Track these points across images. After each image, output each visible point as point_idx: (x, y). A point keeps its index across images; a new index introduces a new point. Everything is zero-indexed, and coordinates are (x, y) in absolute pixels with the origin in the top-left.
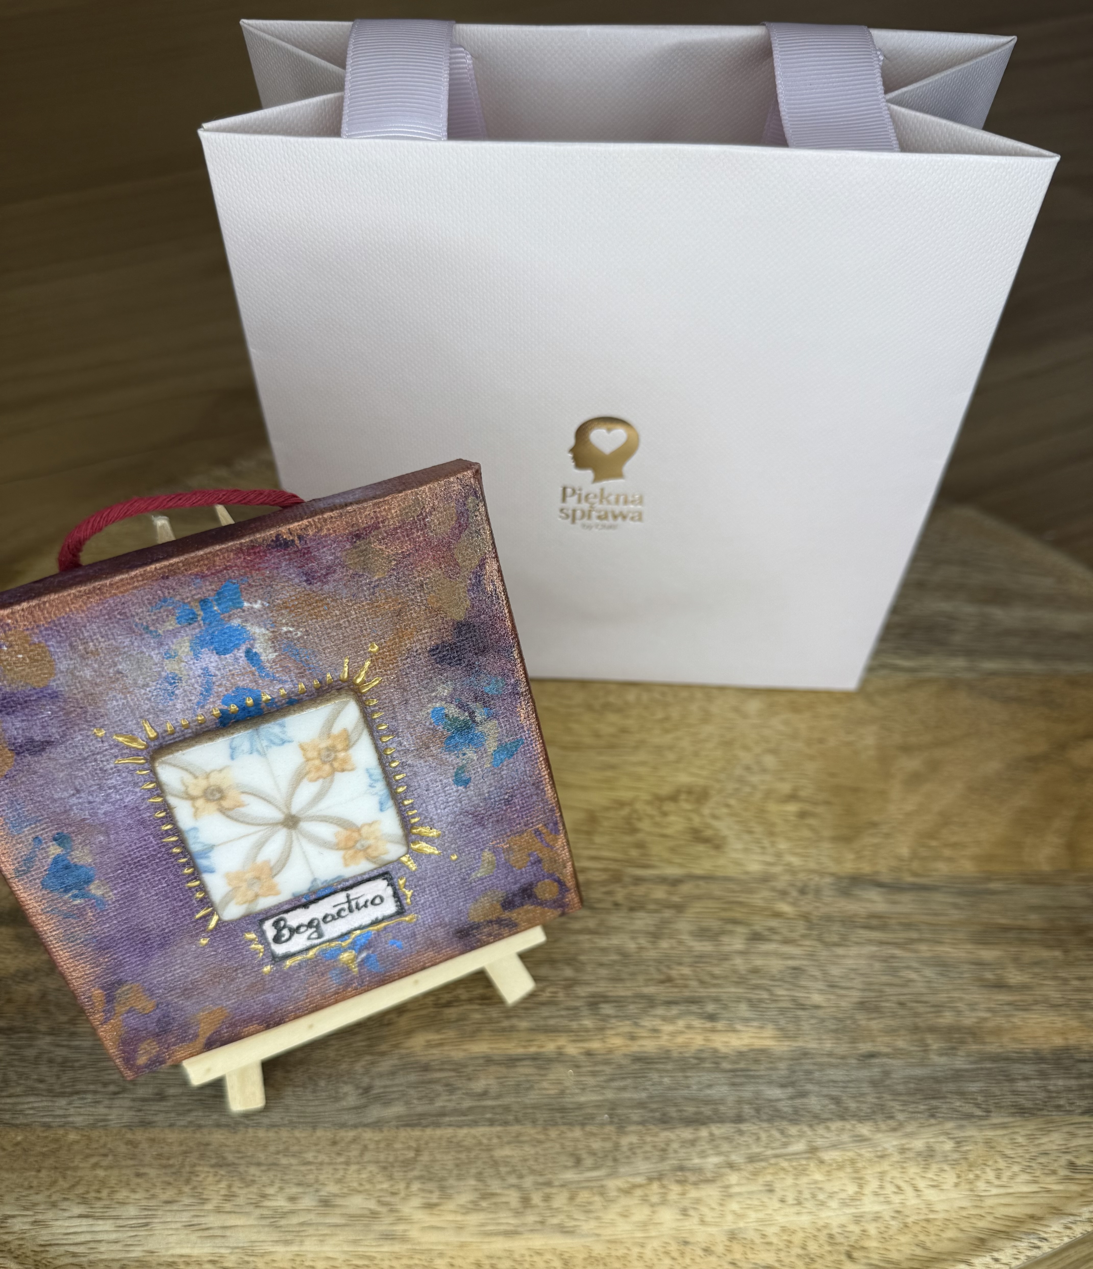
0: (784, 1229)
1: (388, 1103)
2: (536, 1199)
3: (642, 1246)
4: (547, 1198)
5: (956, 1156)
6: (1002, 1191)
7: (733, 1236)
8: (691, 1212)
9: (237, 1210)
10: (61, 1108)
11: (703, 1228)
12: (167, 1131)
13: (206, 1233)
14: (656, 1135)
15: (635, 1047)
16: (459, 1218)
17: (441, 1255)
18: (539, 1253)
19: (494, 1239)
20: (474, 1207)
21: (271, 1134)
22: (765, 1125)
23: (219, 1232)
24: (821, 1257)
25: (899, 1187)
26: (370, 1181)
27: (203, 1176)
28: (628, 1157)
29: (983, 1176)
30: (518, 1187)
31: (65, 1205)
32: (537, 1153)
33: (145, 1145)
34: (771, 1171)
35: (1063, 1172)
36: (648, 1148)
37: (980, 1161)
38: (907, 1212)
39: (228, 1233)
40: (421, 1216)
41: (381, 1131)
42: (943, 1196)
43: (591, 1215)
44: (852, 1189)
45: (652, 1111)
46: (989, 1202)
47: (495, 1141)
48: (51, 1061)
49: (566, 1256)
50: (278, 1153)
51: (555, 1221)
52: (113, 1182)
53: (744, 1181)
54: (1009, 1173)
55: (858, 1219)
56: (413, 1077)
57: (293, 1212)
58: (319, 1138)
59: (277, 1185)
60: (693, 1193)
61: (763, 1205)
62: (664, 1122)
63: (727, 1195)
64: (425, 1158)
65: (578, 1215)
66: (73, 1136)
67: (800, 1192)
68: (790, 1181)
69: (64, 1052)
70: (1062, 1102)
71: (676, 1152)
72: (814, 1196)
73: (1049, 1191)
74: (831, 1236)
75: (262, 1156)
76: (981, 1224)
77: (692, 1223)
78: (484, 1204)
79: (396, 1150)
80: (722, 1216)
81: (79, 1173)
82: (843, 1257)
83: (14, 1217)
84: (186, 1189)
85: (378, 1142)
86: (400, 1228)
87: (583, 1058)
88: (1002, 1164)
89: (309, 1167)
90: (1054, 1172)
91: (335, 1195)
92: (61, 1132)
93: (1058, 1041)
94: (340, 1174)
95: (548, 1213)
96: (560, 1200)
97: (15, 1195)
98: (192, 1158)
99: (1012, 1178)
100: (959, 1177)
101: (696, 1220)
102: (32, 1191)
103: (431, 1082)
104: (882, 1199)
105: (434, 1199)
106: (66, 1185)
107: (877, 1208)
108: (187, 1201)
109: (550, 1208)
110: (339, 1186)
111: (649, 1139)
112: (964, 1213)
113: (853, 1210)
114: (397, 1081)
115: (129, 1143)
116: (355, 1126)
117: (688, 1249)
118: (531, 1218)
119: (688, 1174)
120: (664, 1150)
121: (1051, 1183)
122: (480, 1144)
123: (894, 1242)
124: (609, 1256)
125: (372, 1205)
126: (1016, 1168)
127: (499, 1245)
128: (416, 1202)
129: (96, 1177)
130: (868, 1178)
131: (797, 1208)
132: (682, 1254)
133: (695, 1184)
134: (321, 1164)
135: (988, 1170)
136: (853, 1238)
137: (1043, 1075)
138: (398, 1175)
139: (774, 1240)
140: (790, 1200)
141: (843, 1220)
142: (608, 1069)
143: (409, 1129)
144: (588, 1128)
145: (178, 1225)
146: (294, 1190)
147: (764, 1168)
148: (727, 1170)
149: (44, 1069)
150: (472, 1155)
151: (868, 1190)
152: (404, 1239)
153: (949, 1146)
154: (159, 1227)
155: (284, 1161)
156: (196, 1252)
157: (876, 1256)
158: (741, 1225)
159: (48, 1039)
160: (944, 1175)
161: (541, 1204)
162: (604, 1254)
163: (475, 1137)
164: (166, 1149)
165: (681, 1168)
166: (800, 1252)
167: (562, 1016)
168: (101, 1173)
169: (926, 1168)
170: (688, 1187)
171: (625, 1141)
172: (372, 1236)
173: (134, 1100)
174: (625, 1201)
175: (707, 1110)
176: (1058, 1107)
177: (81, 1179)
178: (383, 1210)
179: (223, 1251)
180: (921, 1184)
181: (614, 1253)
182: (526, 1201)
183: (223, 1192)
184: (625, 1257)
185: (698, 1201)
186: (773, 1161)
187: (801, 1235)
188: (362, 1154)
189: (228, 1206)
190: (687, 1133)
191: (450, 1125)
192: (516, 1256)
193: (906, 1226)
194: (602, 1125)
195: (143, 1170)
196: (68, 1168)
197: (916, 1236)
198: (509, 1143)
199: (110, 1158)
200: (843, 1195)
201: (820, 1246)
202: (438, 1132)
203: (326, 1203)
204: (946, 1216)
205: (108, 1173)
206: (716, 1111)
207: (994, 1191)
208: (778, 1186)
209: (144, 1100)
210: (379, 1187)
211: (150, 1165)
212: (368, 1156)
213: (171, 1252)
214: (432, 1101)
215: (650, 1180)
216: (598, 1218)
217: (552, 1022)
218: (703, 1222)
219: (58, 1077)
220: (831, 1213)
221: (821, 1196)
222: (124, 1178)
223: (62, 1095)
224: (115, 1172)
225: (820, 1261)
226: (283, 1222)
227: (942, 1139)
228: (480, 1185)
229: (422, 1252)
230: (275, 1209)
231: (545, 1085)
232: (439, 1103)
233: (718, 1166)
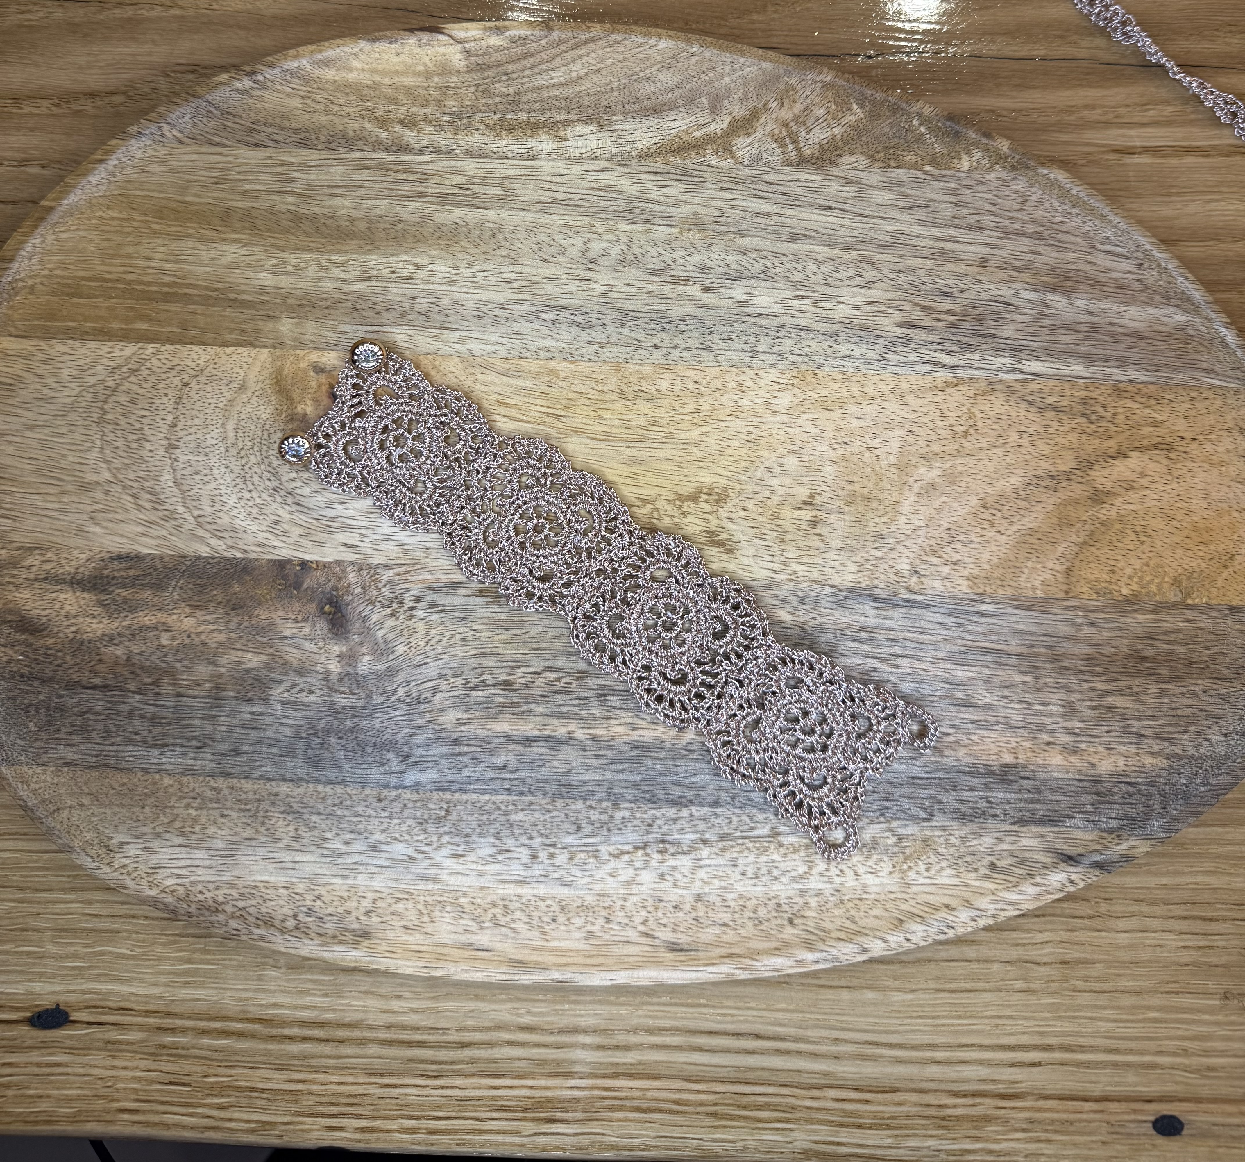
0: (741, 896)
1: (424, 770)
2: (543, 855)
3: (625, 900)
4: (552, 856)
5: (896, 849)
6: (928, 881)
7: (698, 898)
8: (667, 877)
9: (303, 849)
10: (155, 757)
11: (675, 890)
12: (243, 781)
13: (280, 865)
14: (645, 812)
15: (635, 736)
16: (480, 867)
17: (465, 894)
18: (542, 899)
19: (507, 886)
20: (492, 859)
21: (328, 789)
22: (737, 811)
23: (290, 865)
24: (768, 920)
25: (841, 871)
26: (408, 833)
27: (274, 820)
28: (620, 829)
29: (916, 868)
30: (529, 847)
31: (167, 836)
32: (545, 820)
33: (226, 792)
34: (737, 849)
35: (983, 871)
36: (636, 822)
37: (916, 855)
38: (844, 891)
39: (297, 866)
40: (450, 863)
41: (418, 793)
42: (877, 881)
43: (586, 873)
44: (802, 869)
45: (643, 792)
46: (914, 889)
47: (511, 807)
48: (142, 717)
49: (563, 903)
50: (335, 805)
51: (556, 875)
52: (203, 820)
53: (713, 856)
54: (938, 867)
55: (802, 893)
56: (444, 750)
57: (347, 853)
58: (367, 796)
59: (334, 832)
60: (671, 862)
61: (727, 876)
62: (654, 803)
63: (698, 865)
64: (454, 816)
65: (575, 871)
66: (167, 781)
67: (759, 869)
68: (752, 858)
69: (152, 709)
70: (998, 812)
71: (660, 827)
72: (769, 872)
73: (967, 885)
74: (779, 905)
75: (321, 807)
76: (903, 907)
77: (666, 885)
78: (500, 858)
79: (430, 809)
80: (692, 882)
81: (176, 811)
82: (785, 922)
83: (128, 843)
84: (262, 829)
85: (415, 802)
86: (432, 871)
87: (589, 743)
88: (933, 858)
89: (359, 819)
90: (976, 870)
91: (381, 843)
92: (157, 776)
93: (1008, 759)
94: (385, 825)
95: (551, 869)
96: (562, 858)
97: (128, 826)
98: (265, 805)
99: (939, 871)
100: (894, 867)
101: (670, 884)
102: (139, 824)
103: (460, 754)
104: (826, 879)
105: (460, 850)
106: (166, 820)
107: (820, 886)
108: (264, 839)
109: (553, 865)
110: (384, 835)
111: (638, 815)
112: (892, 896)
113: (800, 886)
114: (430, 753)
115: (214, 789)
116: (396, 788)
117: (662, 904)
118: (537, 870)
119: (668, 846)
120: (649, 825)
121: (971, 879)
122: (499, 809)
123: (829, 914)
124: (598, 906)
125: (411, 852)
126: (944, 864)
127: (511, 890)
128: (445, 852)
129: (189, 814)
130: (817, 862)
131: (754, 881)
132: (657, 909)
133: (673, 855)
134: (369, 816)
135: (920, 863)
136: (796, 908)
137: (987, 787)
138: (431, 829)
139: (732, 904)
140: (750, 875)
141: (790, 893)
142: (609, 753)
143: (441, 793)
144: (588, 803)
145: (258, 858)
146: (348, 836)
147: (732, 847)
148: (702, 846)
149: (137, 723)
150: (493, 817)
151: (814, 871)
152: (435, 880)
153: (892, 840)
154: (244, 858)
155: (339, 812)
156: (272, 879)
157: (812, 925)
158: (707, 890)
159: (138, 697)
160: (882, 864)
161: (547, 862)
162: (594, 904)
163: (494, 803)
164: (244, 796)
165: (663, 841)
166: (752, 915)
167: (574, 705)
168: (193, 812)
169: (868, 857)
170: (667, 857)
171: (619, 815)
172: (410, 876)
173: (214, 754)
174: (614, 863)
175: (690, 794)
176: (995, 816)
177: (178, 815)
178: (420, 856)
179: (294, 880)
180: (861, 870)
181: (602, 904)
182: (534, 857)
183: (292, 834)
184: (610, 907)
185: (674, 868)
186: (740, 841)
187: (754, 902)
188: (402, 811)
189: (295, 845)
190: (671, 812)
191: (474, 791)
192: (524, 900)
193: (842, 902)
194: (600, 801)
195: (226, 812)
196: (166, 807)
197: (848, 911)
198: (522, 810)
199: (199, 800)
200: (794, 874)
201: (769, 912)
202: (465, 797)
203: (373, 848)
204: (877, 897)
205: (199, 812)
206: (697, 796)
207: (921, 880)
208: (741, 861)
209: (222, 755)
210: (416, 838)
211: (232, 809)
212: (406, 813)
213: (253, 878)
214: (460, 770)
215: (637, 848)
216: (591, 876)
217: (564, 709)
218: (675, 886)
219: (150, 731)
220: (783, 887)
221: (776, 873)
222: (212, 818)
223: (155, 746)
224: (205, 812)
225: (767, 924)
226: (340, 861)
227: (886, 834)
228: (498, 843)
229: (450, 891)
230: (333, 850)
231: (555, 763)
232: (466, 773)
233: (694, 841)
